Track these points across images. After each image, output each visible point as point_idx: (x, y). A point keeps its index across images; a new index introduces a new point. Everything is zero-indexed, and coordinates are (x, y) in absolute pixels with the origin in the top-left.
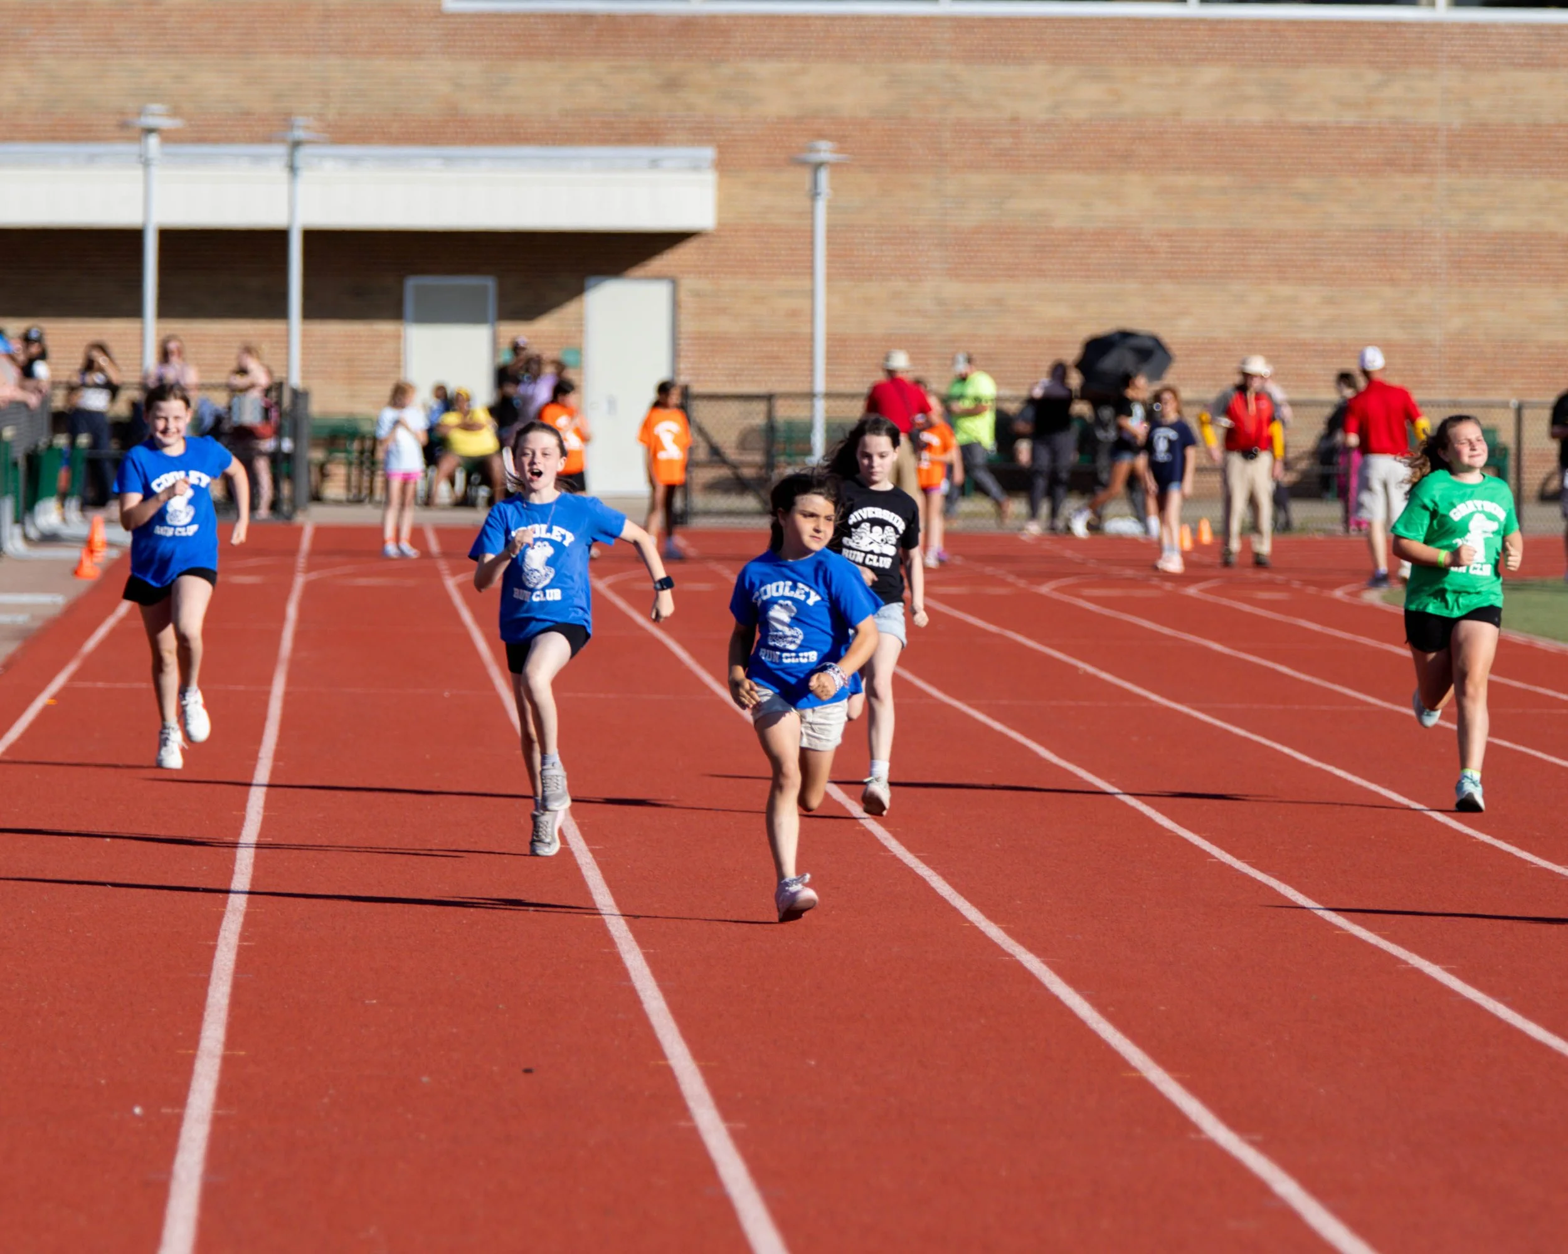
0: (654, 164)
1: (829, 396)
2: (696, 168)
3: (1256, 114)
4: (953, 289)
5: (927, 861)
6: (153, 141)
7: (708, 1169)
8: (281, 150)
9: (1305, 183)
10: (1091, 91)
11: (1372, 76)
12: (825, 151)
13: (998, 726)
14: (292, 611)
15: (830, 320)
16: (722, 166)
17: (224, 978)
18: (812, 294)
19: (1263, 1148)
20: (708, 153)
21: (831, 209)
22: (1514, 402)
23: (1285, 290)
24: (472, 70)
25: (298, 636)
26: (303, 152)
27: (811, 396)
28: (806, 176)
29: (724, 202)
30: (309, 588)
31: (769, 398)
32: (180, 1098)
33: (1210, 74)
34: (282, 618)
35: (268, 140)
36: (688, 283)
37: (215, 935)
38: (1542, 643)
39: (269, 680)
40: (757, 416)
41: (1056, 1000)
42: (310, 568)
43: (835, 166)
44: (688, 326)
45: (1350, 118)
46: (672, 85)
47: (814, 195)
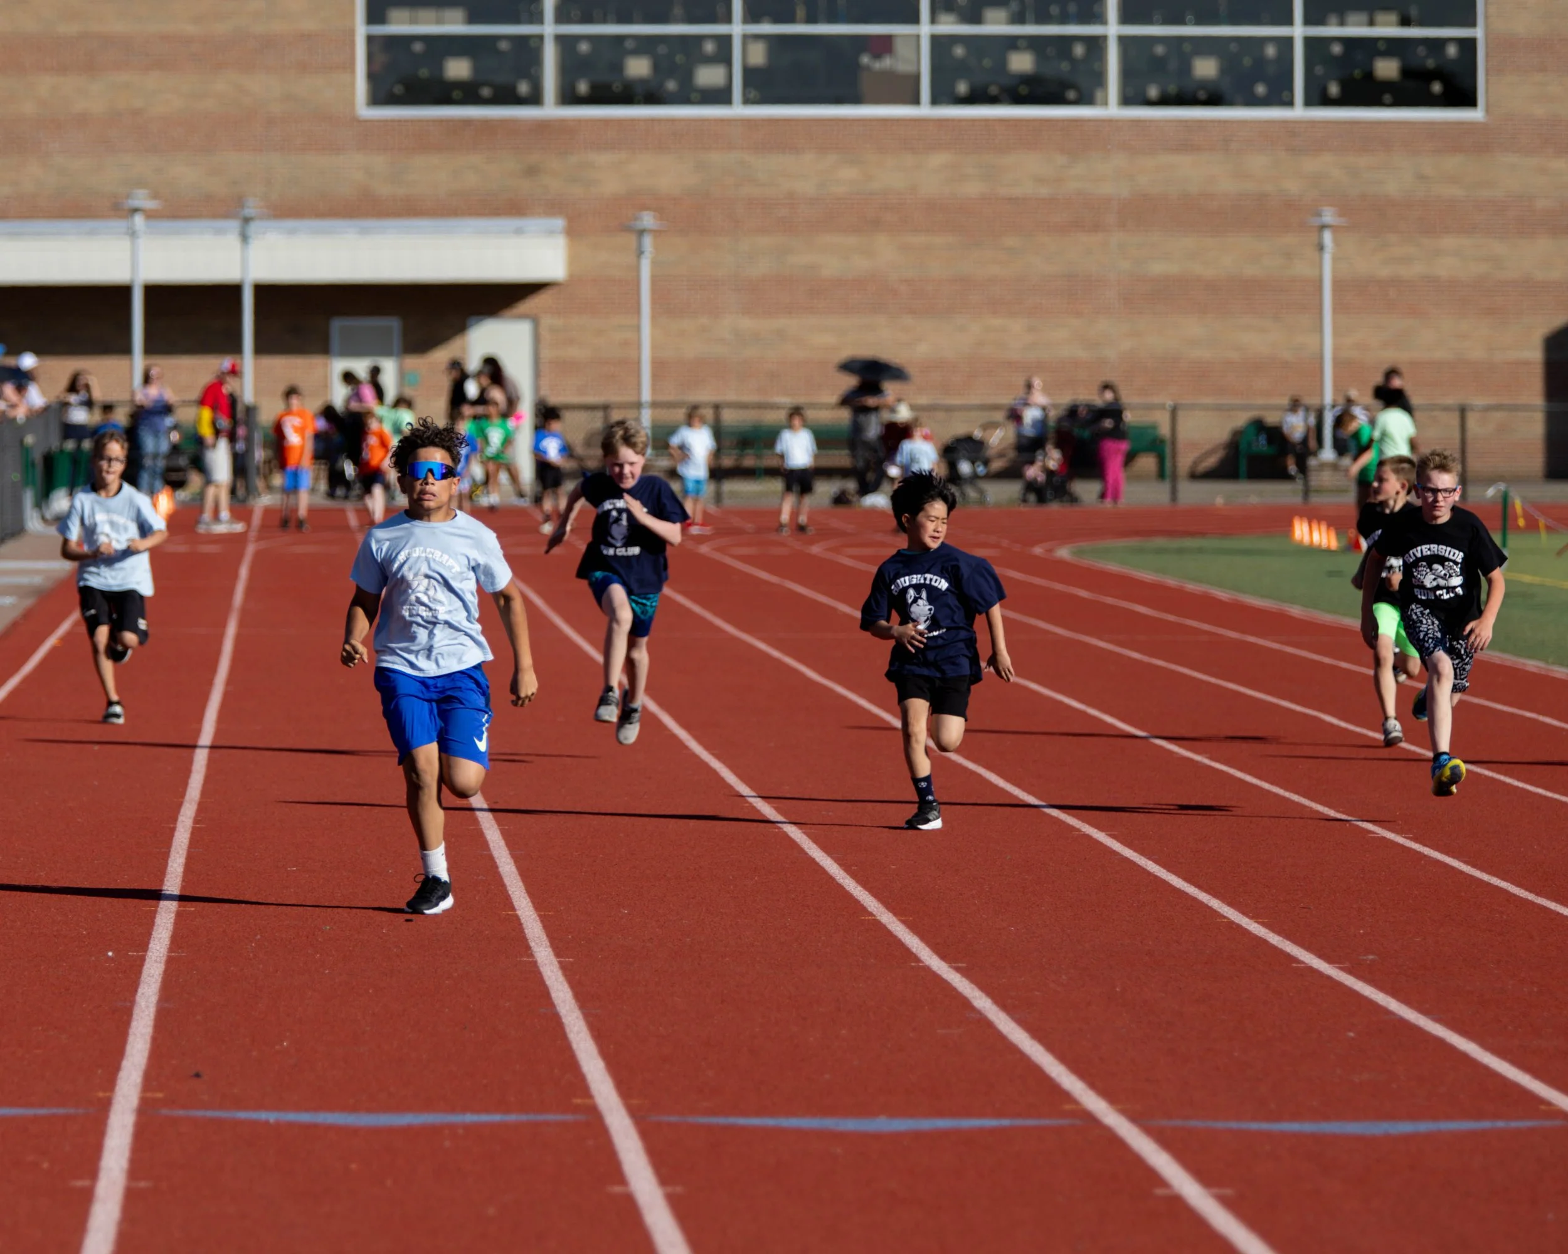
0: (519, 232)
1: (655, 405)
2: (551, 232)
3: (973, 189)
4: (747, 323)
5: (718, 757)
6: (139, 220)
7: (544, 994)
8: (234, 225)
9: (1011, 241)
10: (848, 173)
11: (1061, 160)
12: (648, 220)
13: (776, 654)
14: (244, 572)
15: (654, 347)
16: (572, 232)
17: (181, 852)
18: (638, 328)
19: (965, 973)
20: (559, 223)
21: (654, 264)
22: (1169, 403)
23: (997, 322)
24: (379, 162)
25: (249, 591)
26: (253, 227)
27: (638, 405)
28: (632, 239)
29: (573, 260)
30: (258, 555)
31: (606, 408)
32: (143, 945)
33: (938, 159)
34: (235, 576)
35: (226, 216)
36: (546, 321)
37: (174, 819)
38: (1191, 587)
39: (223, 625)
40: (597, 422)
41: (813, 862)
42: (259, 538)
43: (656, 233)
44: (546, 354)
45: (1044, 191)
46: (532, 171)
47: (640, 253)
